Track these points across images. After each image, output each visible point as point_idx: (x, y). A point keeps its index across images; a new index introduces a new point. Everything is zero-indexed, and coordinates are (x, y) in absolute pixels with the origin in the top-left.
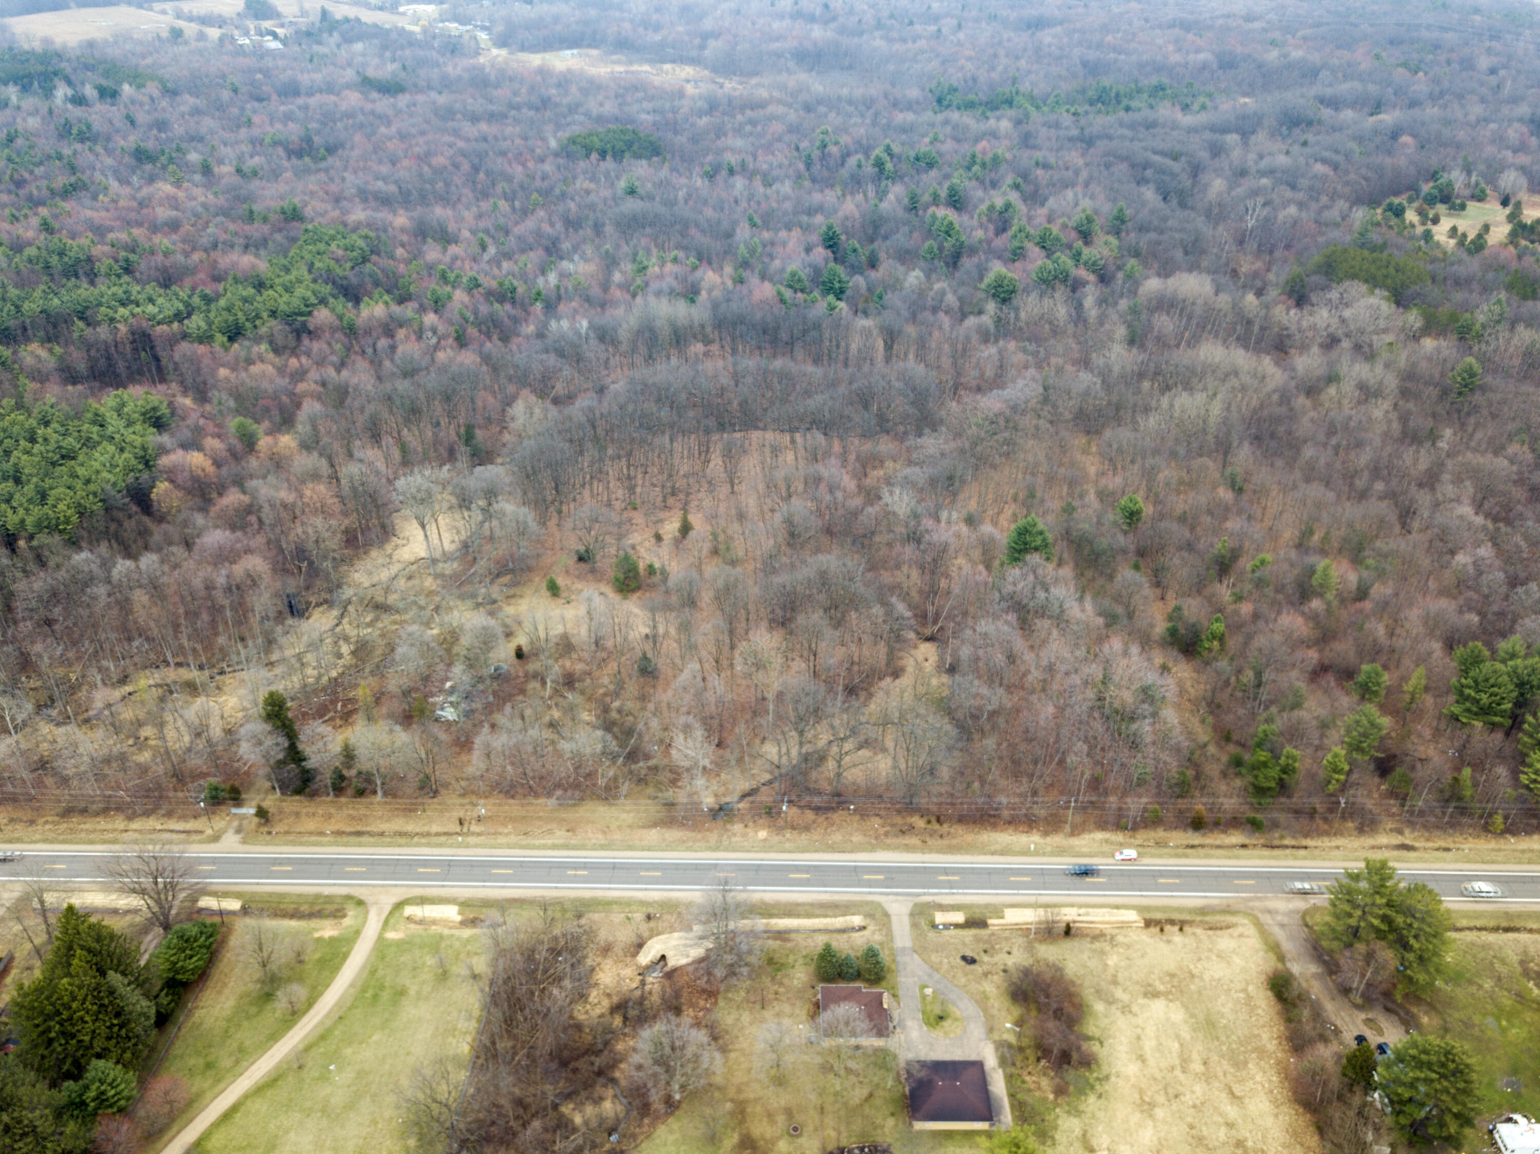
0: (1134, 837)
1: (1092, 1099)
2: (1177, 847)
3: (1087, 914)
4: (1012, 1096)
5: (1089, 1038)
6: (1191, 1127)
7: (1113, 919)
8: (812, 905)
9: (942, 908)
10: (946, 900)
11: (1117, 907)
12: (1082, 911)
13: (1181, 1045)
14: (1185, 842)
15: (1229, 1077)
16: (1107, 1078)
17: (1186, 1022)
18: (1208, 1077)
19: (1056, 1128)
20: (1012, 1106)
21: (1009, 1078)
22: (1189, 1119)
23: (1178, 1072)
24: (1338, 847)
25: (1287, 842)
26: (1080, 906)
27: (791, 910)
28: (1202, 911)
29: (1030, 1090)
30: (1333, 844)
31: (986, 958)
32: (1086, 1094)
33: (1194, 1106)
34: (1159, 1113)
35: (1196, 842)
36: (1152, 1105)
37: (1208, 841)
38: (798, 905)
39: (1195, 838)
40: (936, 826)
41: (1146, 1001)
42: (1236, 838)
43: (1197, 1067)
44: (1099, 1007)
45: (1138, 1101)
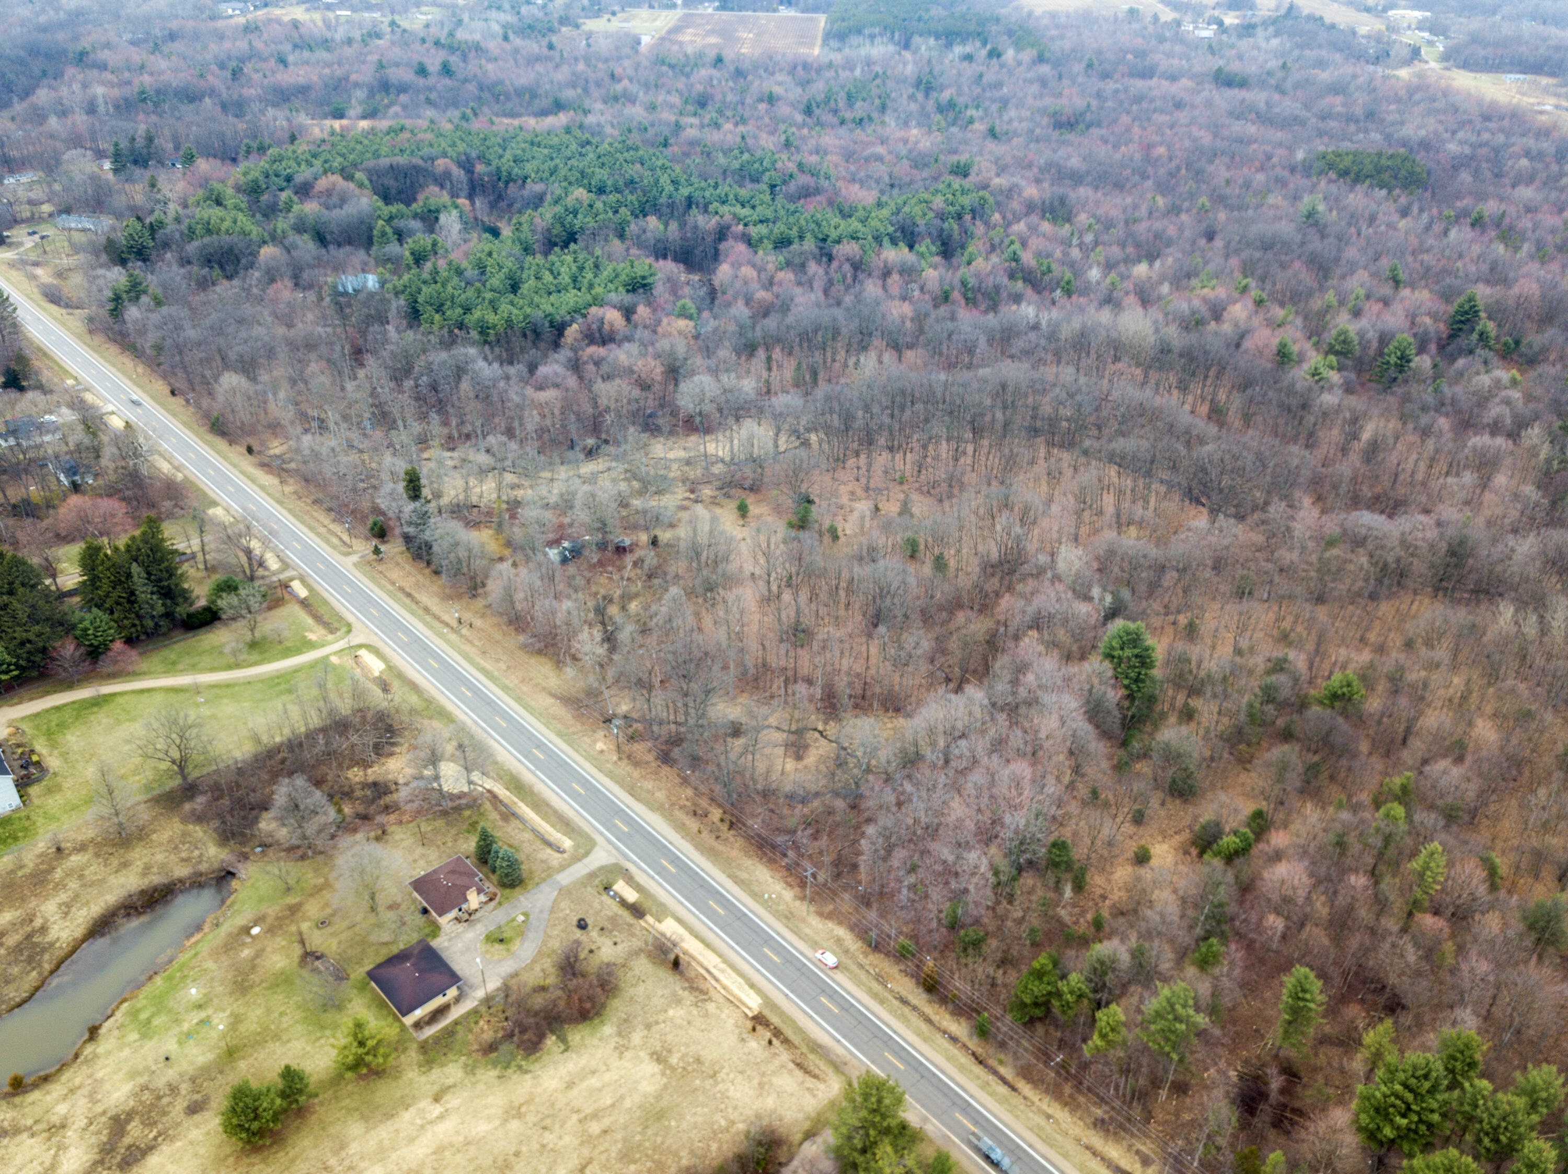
0: (866, 955)
1: (494, 1073)
2: (891, 991)
3: (723, 971)
4: (456, 1023)
5: (563, 1039)
6: (517, 1154)
7: (736, 991)
8: (555, 812)
9: (630, 880)
10: (640, 878)
11: (752, 986)
12: (723, 966)
13: (613, 1105)
14: (904, 993)
15: (603, 1157)
16: (527, 1072)
17: (645, 1096)
18: (587, 1140)
19: (442, 1065)
20: (446, 1028)
21: (475, 1012)
22: (524, 1149)
23: (575, 1117)
24: (1049, 1117)
25: (1002, 1070)
26: (725, 961)
27: (539, 805)
28: (816, 1048)
29: (471, 1031)
30: (1050, 1111)
31: (594, 934)
32: (495, 1067)
33: (543, 1146)
34: (514, 1125)
35: (914, 1001)
36: (519, 1115)
37: (928, 1010)
38: (548, 805)
39: (918, 997)
40: (724, 827)
41: (646, 1058)
42: (959, 1028)
43: (595, 1128)
44: (608, 1030)
45: (516, 1104)
